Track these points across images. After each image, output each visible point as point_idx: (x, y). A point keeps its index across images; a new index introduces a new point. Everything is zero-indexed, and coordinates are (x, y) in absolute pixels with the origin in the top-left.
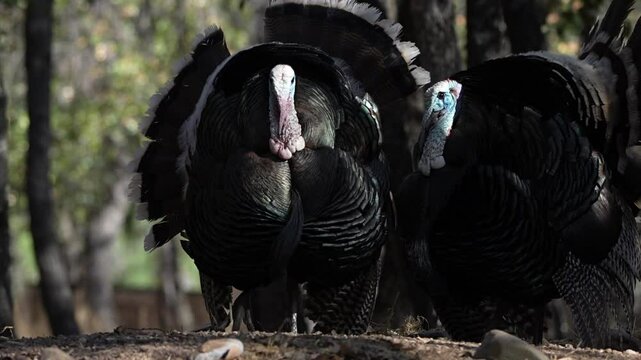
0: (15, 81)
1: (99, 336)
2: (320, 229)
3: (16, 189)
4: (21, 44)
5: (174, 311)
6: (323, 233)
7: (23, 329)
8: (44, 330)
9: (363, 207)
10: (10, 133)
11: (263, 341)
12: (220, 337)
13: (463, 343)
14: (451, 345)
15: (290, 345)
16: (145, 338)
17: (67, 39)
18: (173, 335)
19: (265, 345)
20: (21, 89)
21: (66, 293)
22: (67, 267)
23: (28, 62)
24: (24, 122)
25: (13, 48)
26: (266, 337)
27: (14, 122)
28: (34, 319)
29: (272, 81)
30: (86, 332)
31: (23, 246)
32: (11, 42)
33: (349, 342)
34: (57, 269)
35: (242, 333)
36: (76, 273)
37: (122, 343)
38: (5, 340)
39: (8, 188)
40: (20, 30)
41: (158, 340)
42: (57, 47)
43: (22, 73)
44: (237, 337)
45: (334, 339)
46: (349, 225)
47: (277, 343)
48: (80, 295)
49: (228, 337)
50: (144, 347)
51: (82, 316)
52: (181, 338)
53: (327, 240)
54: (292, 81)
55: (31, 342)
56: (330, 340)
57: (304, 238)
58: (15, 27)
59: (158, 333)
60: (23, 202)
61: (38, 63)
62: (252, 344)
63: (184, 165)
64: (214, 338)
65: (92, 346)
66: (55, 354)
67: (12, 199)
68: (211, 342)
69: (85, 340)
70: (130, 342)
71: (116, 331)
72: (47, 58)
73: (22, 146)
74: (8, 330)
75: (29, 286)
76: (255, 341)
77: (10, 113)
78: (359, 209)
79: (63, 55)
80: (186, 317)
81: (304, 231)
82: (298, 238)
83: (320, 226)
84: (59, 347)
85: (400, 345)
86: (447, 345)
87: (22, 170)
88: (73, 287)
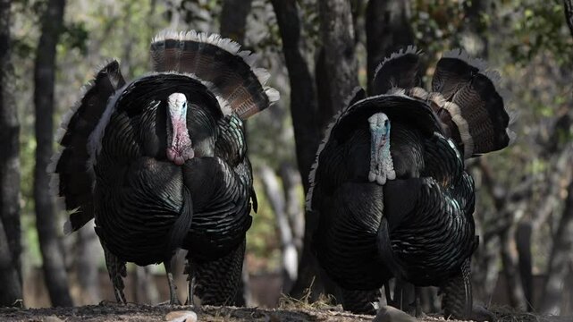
0: (26, 113)
1: (88, 308)
2: (205, 219)
3: (26, 195)
4: (31, 85)
5: (144, 288)
6: (208, 221)
7: (30, 302)
8: (45, 302)
9: (236, 201)
10: (22, 153)
11: (212, 313)
12: (180, 309)
13: (362, 316)
14: (354, 317)
15: (232, 316)
16: (122, 310)
17: (66, 82)
18: (144, 307)
19: (214, 316)
20: (31, 120)
21: (63, 274)
22: (64, 255)
23: (37, 100)
24: (32, 144)
25: (26, 89)
26: (214, 310)
27: (25, 144)
28: (38, 294)
29: (168, 105)
30: (78, 304)
31: (30, 238)
32: (23, 84)
33: (277, 314)
34: (56, 257)
35: (196, 307)
36: (69, 260)
37: (104, 313)
38: (16, 310)
39: (20, 195)
40: (31, 75)
41: (132, 312)
42: (58, 88)
43: (31, 107)
44: (193, 310)
45: (265, 312)
46: (226, 214)
47: (222, 315)
48: (73, 276)
49: (186, 309)
50: (121, 316)
51: (75, 292)
52: (150, 310)
53: (210, 227)
54: (184, 106)
55: (36, 312)
56: (263, 313)
57: (193, 226)
58: (27, 72)
59: (133, 305)
60: (31, 204)
61: (45, 101)
62: (204, 314)
63: (91, 167)
64: (174, 310)
65: (82, 315)
66: (54, 320)
67: (22, 203)
68: (173, 313)
69: (77, 311)
70: (111, 312)
71: (101, 304)
72: (51, 96)
73: (31, 163)
74: (19, 302)
75: (36, 268)
76: (206, 312)
77: (22, 138)
78: (233, 202)
79: (62, 94)
80: (153, 293)
81: (193, 220)
82: (190, 226)
83: (206, 217)
84: (58, 316)
85: (315, 317)
86: (351, 316)
87: (31, 181)
88: (68, 270)
